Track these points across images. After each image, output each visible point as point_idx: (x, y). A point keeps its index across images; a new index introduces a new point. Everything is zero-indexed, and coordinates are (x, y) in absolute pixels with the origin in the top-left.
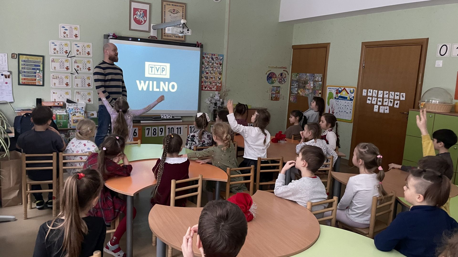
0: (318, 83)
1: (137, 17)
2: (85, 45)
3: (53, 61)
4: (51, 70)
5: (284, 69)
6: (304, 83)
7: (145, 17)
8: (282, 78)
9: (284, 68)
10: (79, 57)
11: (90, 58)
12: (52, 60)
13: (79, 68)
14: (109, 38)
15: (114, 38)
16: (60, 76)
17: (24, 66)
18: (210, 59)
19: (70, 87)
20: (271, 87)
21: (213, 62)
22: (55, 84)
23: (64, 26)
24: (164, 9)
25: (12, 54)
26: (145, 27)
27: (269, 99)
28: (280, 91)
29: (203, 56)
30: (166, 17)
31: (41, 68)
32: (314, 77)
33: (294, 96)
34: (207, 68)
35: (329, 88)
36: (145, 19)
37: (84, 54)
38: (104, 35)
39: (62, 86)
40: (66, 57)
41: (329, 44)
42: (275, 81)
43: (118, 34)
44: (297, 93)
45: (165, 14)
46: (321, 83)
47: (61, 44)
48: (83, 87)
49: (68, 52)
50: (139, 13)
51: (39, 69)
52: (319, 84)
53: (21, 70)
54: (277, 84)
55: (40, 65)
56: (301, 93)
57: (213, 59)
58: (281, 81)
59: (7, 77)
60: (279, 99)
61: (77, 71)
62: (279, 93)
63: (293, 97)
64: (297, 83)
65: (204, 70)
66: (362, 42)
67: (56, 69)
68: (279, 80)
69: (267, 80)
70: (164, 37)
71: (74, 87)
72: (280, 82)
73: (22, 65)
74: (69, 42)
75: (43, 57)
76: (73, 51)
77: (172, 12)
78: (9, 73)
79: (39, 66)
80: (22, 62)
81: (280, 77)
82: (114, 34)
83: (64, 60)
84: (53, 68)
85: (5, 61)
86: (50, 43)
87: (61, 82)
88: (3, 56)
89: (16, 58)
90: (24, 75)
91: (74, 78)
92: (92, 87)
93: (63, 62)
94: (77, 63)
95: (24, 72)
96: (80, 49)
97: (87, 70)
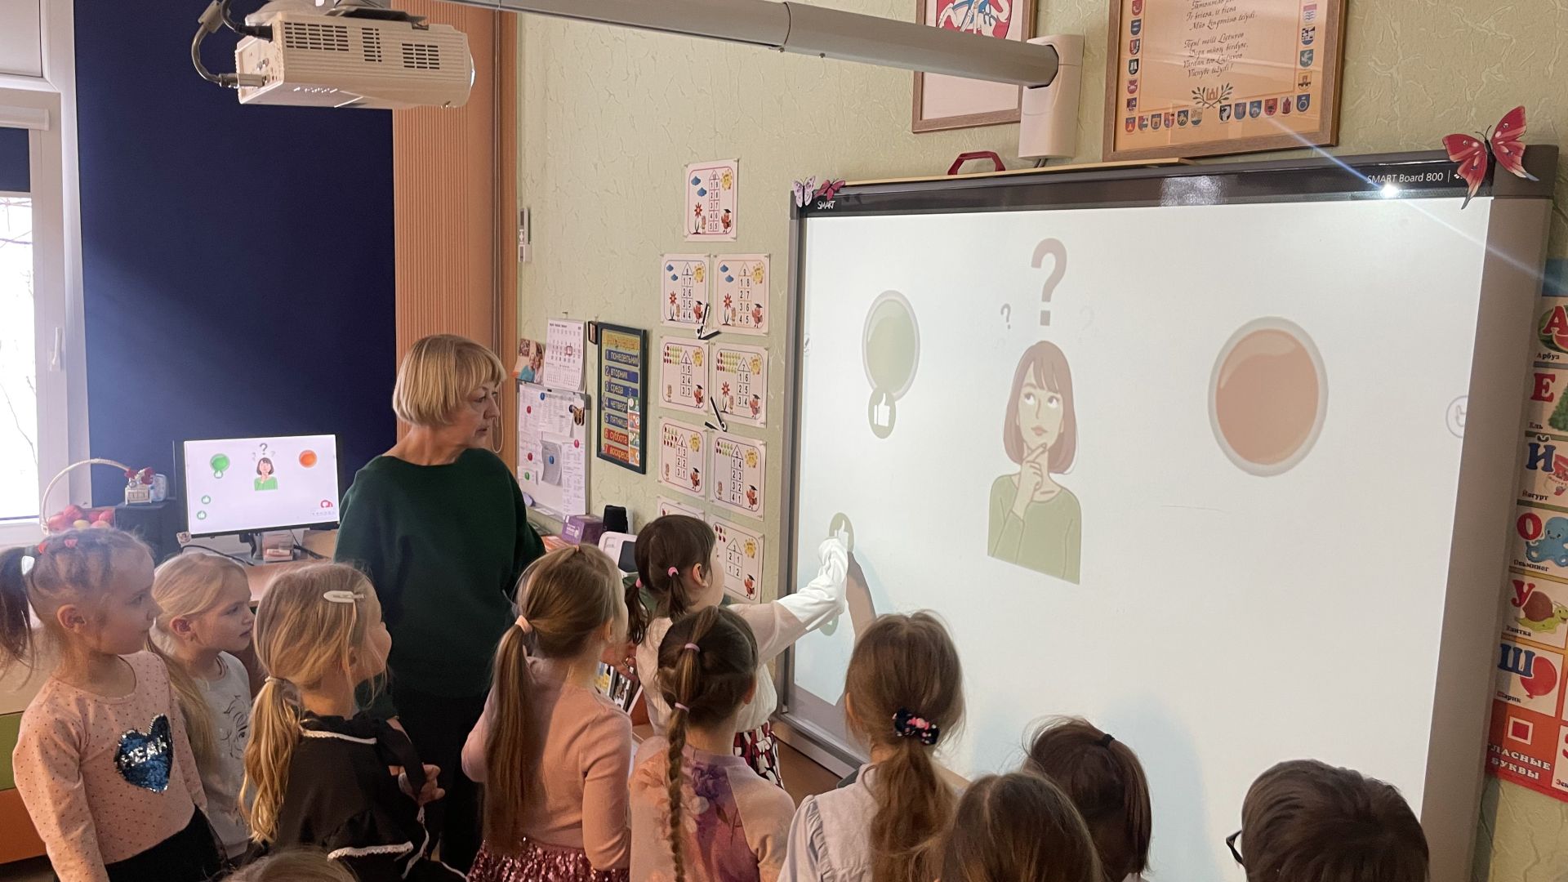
2: (750, 267)
3: (667, 356)
10: (729, 337)
11: (761, 341)
12: (666, 349)
13: (728, 400)
16: (680, 432)
19: (701, 495)
22: (668, 467)
25: (589, 323)
37: (744, 320)
39: (685, 484)
40: (696, 336)
48: (736, 504)
51: (635, 395)
53: (604, 395)
55: (637, 375)
59: (579, 419)
61: (724, 416)
67: (672, 397)
70: (1128, 141)
71: (711, 498)
73: (606, 370)
75: (645, 337)
78: (583, 404)
79: (636, 378)
80: (606, 358)
83: (691, 354)
84: (666, 391)
85: (579, 351)
86: (663, 269)
87: (682, 463)
88: (577, 334)
89: (596, 343)
90: (609, 415)
91: (714, 450)
92: (760, 512)
93: (688, 362)
94: (723, 369)
95: (610, 400)
96: (733, 290)
97: (751, 409)
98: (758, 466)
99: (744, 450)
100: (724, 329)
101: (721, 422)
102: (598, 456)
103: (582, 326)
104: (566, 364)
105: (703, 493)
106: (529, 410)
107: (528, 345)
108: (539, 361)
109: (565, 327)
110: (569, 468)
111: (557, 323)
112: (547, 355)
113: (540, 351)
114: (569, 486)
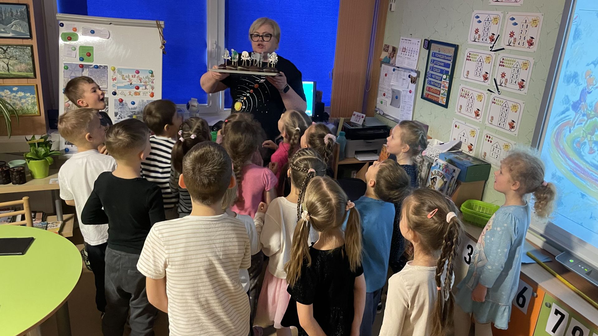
2: (530, 19)
3: (469, 58)
4: (462, 78)
10: (510, 52)
11: (531, 55)
12: (469, 55)
16: (471, 92)
17: (432, 65)
22: (461, 107)
25: (425, 40)
31: (450, 70)
37: (521, 44)
39: (469, 114)
40: (488, 50)
47: (488, 20)
48: (501, 127)
49: (494, 37)
51: (447, 73)
53: (428, 72)
55: (450, 64)
59: (413, 81)
67: (469, 76)
71: (486, 123)
73: (431, 61)
74: (501, 14)
75: (456, 47)
76: (503, 36)
78: (416, 75)
79: (448, 66)
80: (432, 56)
83: (484, 57)
84: (466, 73)
85: (417, 52)
86: (472, 17)
87: (470, 106)
88: (417, 44)
89: (427, 49)
90: (430, 81)
91: (491, 102)
92: (516, 132)
93: (482, 61)
94: (504, 66)
95: (432, 74)
96: (517, 29)
97: (518, 86)
98: (519, 110)
99: (510, 104)
100: (507, 47)
101: (498, 89)
102: (422, 98)
103: (420, 41)
104: (409, 57)
105: (481, 120)
106: (386, 75)
107: (388, 47)
108: (393, 55)
109: (411, 41)
110: (405, 102)
111: (406, 39)
112: (399, 53)
113: (394, 50)
114: (404, 109)
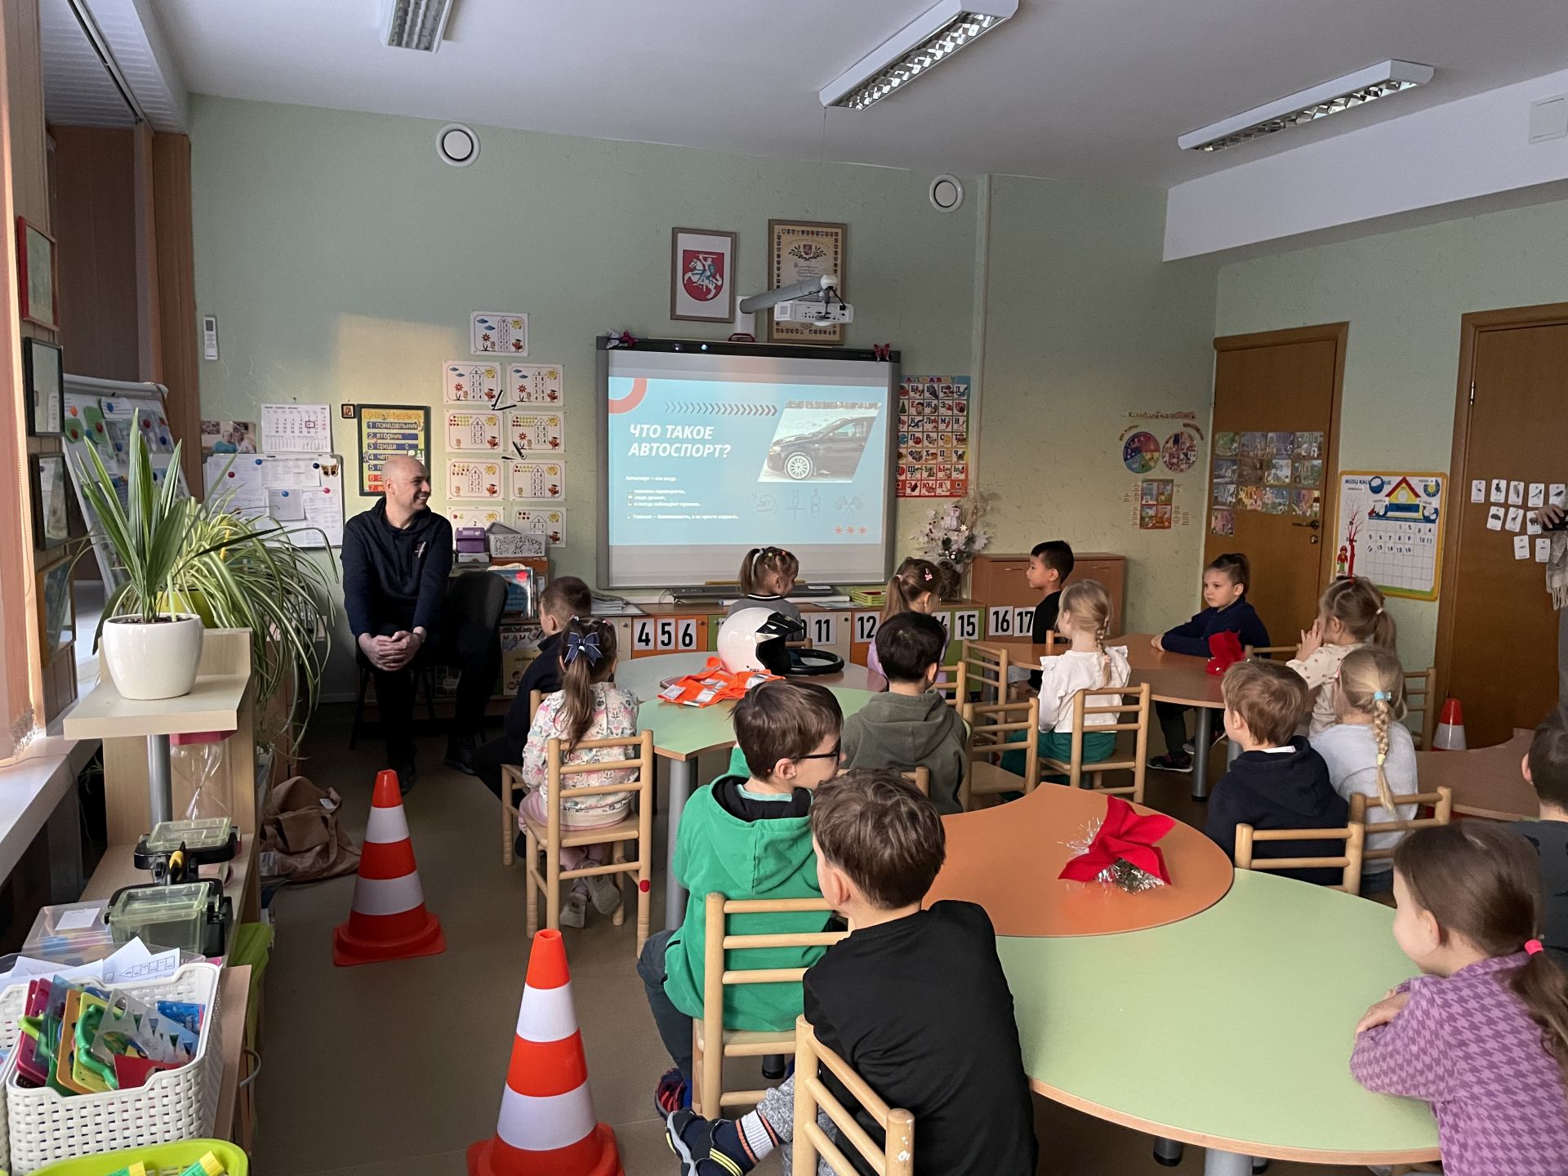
0: (1307, 463)
1: (695, 278)
2: (544, 372)
3: (453, 422)
4: (448, 449)
5: (1187, 421)
6: (1258, 466)
7: (718, 277)
8: (1177, 450)
9: (1186, 416)
10: (525, 408)
11: (558, 409)
12: (452, 418)
13: (525, 442)
14: (608, 347)
15: (626, 345)
16: (472, 466)
17: (373, 441)
18: (927, 394)
19: (500, 498)
20: (1140, 484)
21: (935, 402)
22: (458, 489)
23: (485, 318)
24: (776, 246)
25: (343, 405)
26: (718, 307)
27: (1135, 524)
28: (1171, 495)
29: (902, 388)
30: (782, 272)
31: (421, 444)
32: (1292, 443)
33: (1225, 513)
34: (917, 425)
35: (1347, 482)
36: (719, 283)
37: (540, 398)
38: (598, 338)
39: (480, 495)
40: (489, 409)
41: (1344, 326)
42: (1152, 464)
43: (637, 333)
44: (1234, 500)
45: (779, 263)
46: (1318, 462)
47: (476, 373)
48: (537, 497)
49: (494, 393)
50: (699, 266)
51: (415, 447)
52: (1313, 467)
53: (366, 452)
54: (1160, 471)
55: (417, 435)
56: (1247, 501)
57: (934, 394)
58: (1175, 460)
59: (330, 472)
60: (1170, 523)
61: (522, 451)
62: (1169, 502)
63: (1219, 516)
64: (1235, 467)
65: (908, 432)
66: (1464, 316)
67: (461, 446)
68: (1167, 459)
69: (1126, 459)
70: (776, 336)
71: (512, 498)
72: (1171, 466)
73: (369, 435)
74: (497, 365)
75: (427, 411)
76: (509, 391)
77: (803, 253)
78: (334, 462)
79: (415, 437)
80: (369, 427)
81: (1170, 448)
82: (626, 334)
83: (483, 419)
85: (324, 425)
86: (444, 370)
87: (475, 483)
88: (319, 413)
89: (353, 419)
90: (375, 466)
91: (511, 471)
92: (563, 497)
93: (480, 423)
94: (520, 425)
95: (375, 455)
96: (529, 384)
97: (550, 445)
98: (559, 473)
99: (545, 468)
100: (518, 404)
101: (520, 453)
102: (361, 495)
103: (330, 408)
105: (502, 496)
106: (230, 475)
107: (218, 424)
108: (243, 436)
109: (298, 408)
110: (318, 509)
111: (281, 406)
112: (265, 430)
113: (244, 427)
114: (315, 522)
